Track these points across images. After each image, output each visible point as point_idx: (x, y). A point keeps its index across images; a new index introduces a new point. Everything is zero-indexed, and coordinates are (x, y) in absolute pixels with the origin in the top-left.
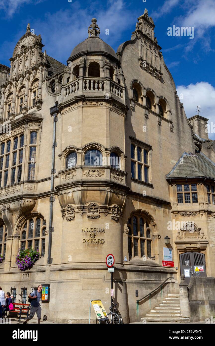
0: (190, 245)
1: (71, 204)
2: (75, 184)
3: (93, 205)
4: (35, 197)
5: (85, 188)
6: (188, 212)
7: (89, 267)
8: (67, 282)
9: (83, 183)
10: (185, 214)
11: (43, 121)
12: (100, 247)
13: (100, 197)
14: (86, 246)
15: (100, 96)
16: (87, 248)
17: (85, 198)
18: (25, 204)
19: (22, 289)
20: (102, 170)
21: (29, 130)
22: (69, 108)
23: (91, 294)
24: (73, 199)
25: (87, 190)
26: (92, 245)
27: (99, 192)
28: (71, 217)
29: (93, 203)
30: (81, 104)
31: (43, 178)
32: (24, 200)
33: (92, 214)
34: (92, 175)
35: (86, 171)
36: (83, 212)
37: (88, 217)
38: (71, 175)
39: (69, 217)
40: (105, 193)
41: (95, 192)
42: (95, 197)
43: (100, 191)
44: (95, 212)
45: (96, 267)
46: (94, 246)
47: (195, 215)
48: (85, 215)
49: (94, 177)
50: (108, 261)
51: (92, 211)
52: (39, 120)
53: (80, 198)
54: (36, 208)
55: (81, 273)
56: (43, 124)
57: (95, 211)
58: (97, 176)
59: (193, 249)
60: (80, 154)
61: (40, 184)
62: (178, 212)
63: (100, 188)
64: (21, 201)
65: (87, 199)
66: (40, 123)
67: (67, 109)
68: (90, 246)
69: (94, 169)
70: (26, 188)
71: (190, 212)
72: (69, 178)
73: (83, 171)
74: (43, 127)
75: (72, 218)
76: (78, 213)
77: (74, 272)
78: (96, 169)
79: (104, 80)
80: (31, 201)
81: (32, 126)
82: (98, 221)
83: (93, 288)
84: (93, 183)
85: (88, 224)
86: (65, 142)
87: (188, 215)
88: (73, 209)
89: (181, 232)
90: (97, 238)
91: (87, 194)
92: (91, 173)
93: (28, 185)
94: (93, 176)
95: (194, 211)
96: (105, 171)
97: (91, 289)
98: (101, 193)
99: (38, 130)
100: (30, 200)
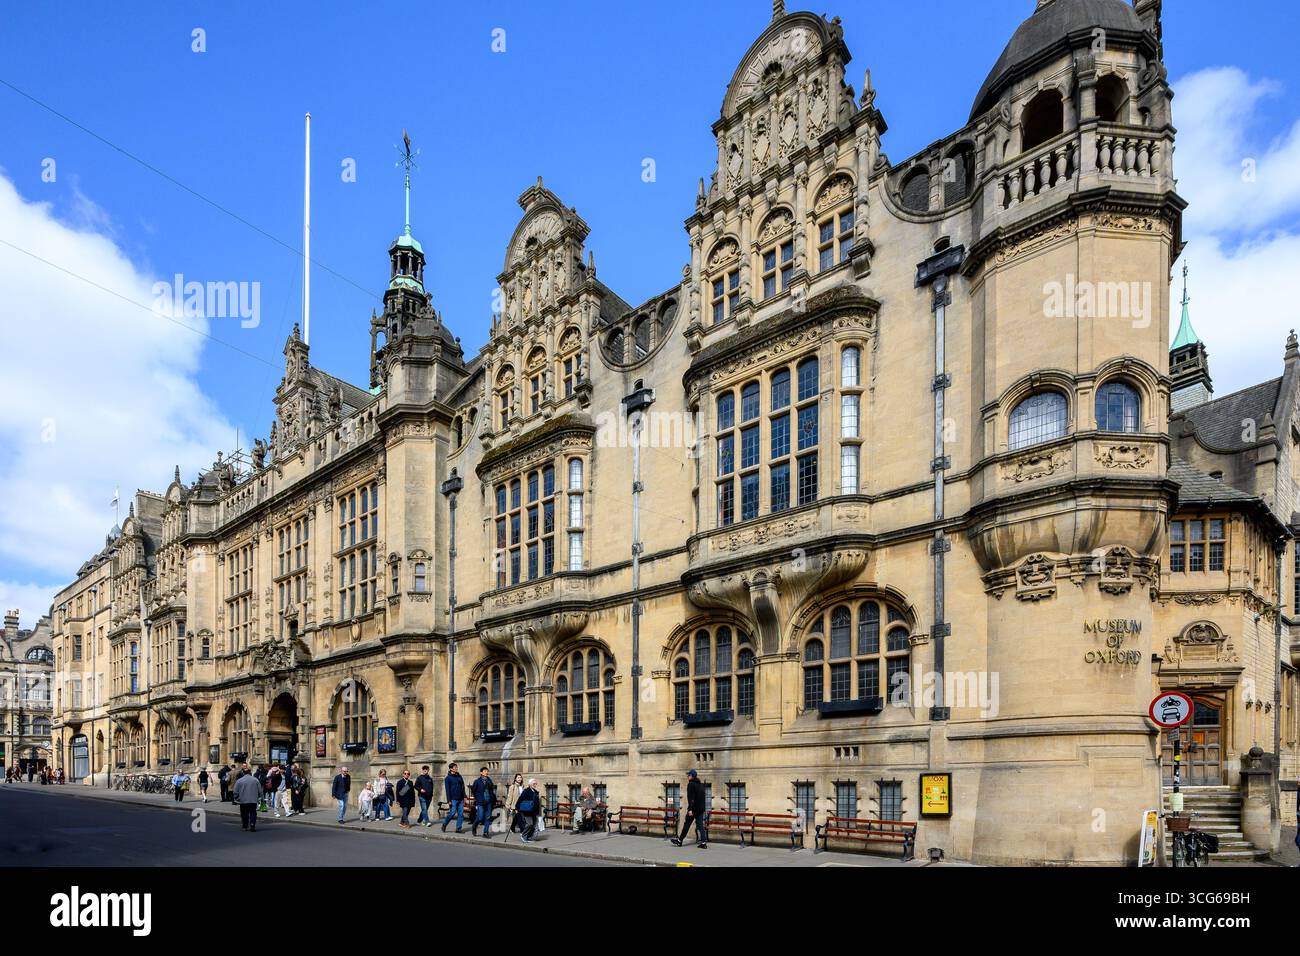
0: (1194, 678)
1: (1043, 554)
2: (1073, 489)
3: (1120, 555)
4: (869, 542)
5: (1103, 502)
6: (1198, 593)
7: (1109, 729)
8: (1036, 767)
9: (1100, 487)
10: (1188, 598)
11: (882, 310)
12: (1130, 673)
13: (1139, 529)
14: (1095, 669)
15: (1153, 194)
16: (1098, 677)
17: (1099, 533)
18: (840, 563)
19: (838, 785)
20: (1148, 446)
21: (839, 341)
22: (1027, 243)
23: (1119, 797)
24: (1055, 537)
25: (1108, 508)
26: (1112, 668)
27: (1138, 514)
28: (1039, 592)
29: (1120, 547)
30: (1085, 222)
31: (895, 488)
32: (837, 552)
33: (1114, 580)
34: (1120, 462)
35: (1104, 448)
36: (1087, 575)
37: (1101, 589)
38: (1044, 464)
39: (1036, 590)
40: (1154, 518)
41: (1129, 513)
42: (1126, 529)
43: (1143, 510)
44: (1121, 574)
45: (1128, 729)
46: (1117, 671)
47: (1213, 601)
48: (1093, 584)
49: (1125, 467)
50: (1159, 712)
51: (1113, 570)
52: (869, 308)
53: (1085, 533)
54: (872, 572)
55: (1085, 744)
56: (883, 320)
57: (1122, 571)
58: (1134, 464)
59: (1202, 688)
60: (1085, 393)
61: (880, 506)
62: (1172, 594)
63: (1142, 503)
64: (825, 554)
65: (1103, 537)
66: (871, 317)
67: (1019, 248)
68: (1107, 671)
69: (1125, 444)
70: (839, 518)
71: (1200, 594)
72: (1037, 474)
73: (1096, 447)
74: (883, 330)
75: (1044, 593)
76: (1070, 577)
77: (1060, 742)
78: (1133, 444)
79: (1158, 139)
80: (858, 555)
81: (850, 327)
82: (1126, 600)
83: (1122, 783)
84: (1130, 484)
85: (1103, 610)
86: (1009, 362)
87: (1195, 601)
88: (1051, 568)
89: (1173, 645)
90: (1124, 648)
91: (1107, 521)
92: (1117, 456)
93: (848, 508)
94: (1122, 464)
95: (1212, 593)
96: (1156, 450)
97: (1118, 786)
98: (1142, 518)
99: (866, 340)
100: (857, 552)
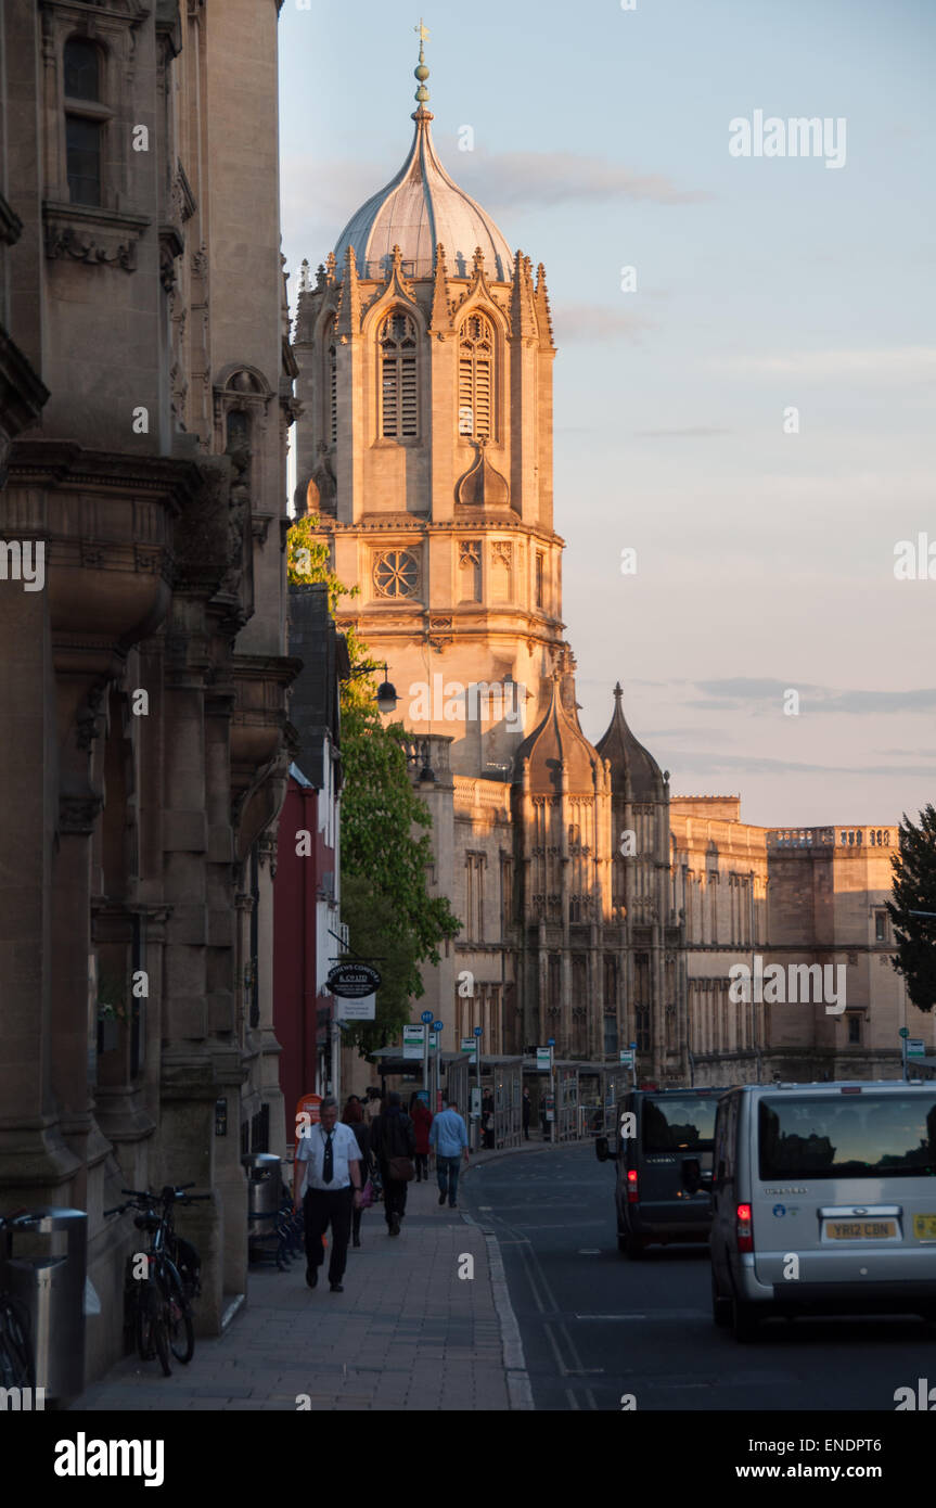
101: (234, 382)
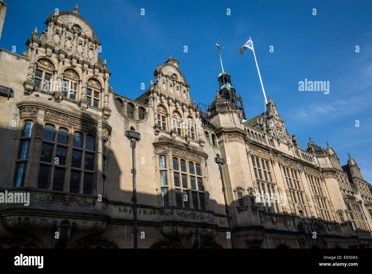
101: (338, 211)
